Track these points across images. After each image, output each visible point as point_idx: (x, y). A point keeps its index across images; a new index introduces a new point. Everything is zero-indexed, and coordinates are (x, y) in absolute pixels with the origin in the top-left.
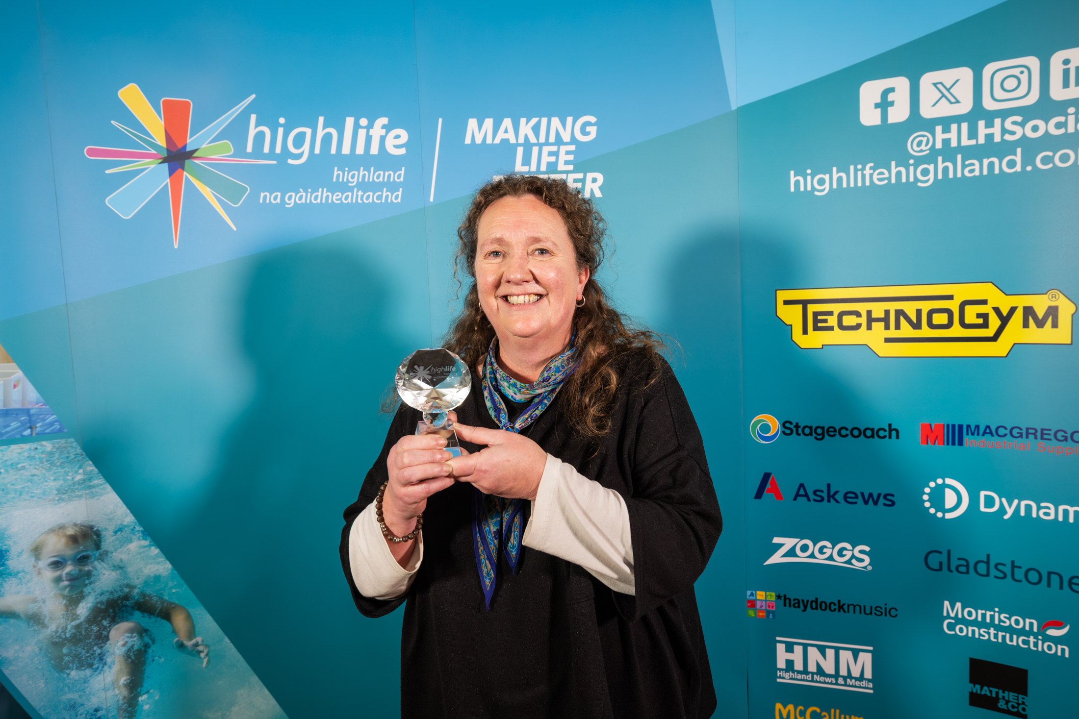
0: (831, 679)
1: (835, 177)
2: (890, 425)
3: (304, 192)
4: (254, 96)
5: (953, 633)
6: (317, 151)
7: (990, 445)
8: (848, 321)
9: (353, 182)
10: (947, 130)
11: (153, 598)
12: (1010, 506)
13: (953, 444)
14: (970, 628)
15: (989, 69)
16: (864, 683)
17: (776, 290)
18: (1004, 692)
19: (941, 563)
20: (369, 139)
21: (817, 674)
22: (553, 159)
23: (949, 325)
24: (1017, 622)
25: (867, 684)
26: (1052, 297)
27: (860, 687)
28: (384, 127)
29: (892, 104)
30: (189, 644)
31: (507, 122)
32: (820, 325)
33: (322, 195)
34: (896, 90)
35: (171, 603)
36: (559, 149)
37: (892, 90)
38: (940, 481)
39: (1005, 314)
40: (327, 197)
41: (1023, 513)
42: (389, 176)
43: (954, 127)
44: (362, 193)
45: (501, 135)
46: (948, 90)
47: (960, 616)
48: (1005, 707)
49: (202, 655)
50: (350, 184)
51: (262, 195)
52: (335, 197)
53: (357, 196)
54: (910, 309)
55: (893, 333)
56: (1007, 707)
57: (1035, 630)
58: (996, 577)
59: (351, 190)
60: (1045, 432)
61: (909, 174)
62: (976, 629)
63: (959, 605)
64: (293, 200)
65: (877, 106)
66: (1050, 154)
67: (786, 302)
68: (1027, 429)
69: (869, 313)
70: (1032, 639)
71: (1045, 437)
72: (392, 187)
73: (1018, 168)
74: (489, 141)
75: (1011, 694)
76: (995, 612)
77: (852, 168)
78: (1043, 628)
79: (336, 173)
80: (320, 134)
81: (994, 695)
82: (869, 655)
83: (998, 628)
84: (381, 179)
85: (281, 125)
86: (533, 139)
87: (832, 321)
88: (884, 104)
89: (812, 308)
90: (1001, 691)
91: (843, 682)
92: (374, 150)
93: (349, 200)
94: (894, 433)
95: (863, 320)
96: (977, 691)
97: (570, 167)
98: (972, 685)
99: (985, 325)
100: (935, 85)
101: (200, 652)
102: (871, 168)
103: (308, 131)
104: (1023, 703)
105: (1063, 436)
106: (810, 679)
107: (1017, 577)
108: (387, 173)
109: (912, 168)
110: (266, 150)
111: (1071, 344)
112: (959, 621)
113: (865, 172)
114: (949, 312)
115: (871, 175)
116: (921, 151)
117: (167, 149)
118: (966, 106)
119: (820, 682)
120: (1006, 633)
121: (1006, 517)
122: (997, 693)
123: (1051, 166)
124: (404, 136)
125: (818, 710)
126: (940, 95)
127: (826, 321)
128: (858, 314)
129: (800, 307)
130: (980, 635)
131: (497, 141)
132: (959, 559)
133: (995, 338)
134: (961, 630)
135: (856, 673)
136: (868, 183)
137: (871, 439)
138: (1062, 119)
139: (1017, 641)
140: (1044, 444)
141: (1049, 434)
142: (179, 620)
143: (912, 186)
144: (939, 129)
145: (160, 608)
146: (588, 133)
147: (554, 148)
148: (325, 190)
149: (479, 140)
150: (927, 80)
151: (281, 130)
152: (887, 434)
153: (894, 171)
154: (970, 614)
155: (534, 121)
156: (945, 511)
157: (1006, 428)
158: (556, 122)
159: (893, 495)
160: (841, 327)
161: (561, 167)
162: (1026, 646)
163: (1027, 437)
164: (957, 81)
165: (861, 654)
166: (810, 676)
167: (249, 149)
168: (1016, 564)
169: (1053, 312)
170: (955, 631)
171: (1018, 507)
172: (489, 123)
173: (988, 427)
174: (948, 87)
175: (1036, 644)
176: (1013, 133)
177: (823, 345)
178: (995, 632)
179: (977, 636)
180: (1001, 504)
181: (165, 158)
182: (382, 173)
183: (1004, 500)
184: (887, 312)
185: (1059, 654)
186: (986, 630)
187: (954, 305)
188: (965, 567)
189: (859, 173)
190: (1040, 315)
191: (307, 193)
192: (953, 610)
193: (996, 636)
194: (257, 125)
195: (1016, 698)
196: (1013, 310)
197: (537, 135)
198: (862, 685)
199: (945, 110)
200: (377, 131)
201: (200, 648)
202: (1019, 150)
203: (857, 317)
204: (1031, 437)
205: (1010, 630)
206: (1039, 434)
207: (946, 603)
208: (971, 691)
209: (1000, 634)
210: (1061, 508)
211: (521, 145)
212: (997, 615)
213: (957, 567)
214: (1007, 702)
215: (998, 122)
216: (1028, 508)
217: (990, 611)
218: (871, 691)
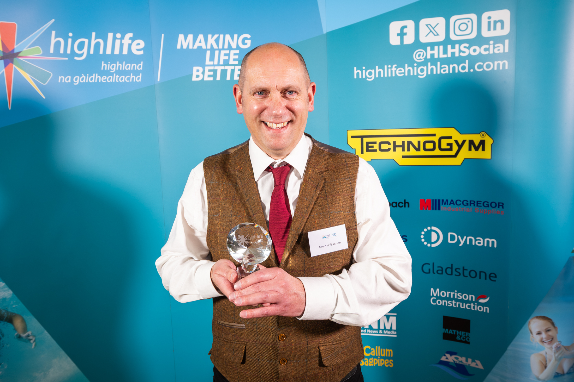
0: (376, 331)
1: (377, 71)
2: (405, 200)
3: (84, 76)
4: (53, 20)
5: (435, 304)
6: (92, 52)
7: (453, 210)
8: (384, 147)
9: (113, 70)
10: (432, 49)
11: (2, 311)
12: (462, 239)
13: (436, 209)
14: (443, 301)
15: (453, 19)
16: (392, 332)
17: (347, 130)
18: (459, 332)
19: (429, 270)
20: (122, 45)
21: (369, 329)
22: (227, 58)
23: (434, 149)
24: (465, 297)
25: (393, 332)
26: (482, 136)
27: (390, 334)
28: (130, 38)
29: (406, 34)
30: (24, 335)
31: (201, 37)
32: (370, 149)
33: (95, 78)
34: (408, 27)
35: (13, 313)
36: (230, 52)
37: (405, 27)
38: (429, 228)
39: (460, 143)
40: (98, 79)
41: (468, 243)
42: (134, 66)
43: (436, 48)
44: (118, 77)
45: (197, 44)
46: (433, 28)
47: (439, 295)
48: (459, 339)
49: (32, 341)
50: (111, 71)
51: (60, 78)
52: (102, 79)
53: (116, 78)
54: (415, 140)
55: (406, 153)
56: (461, 339)
57: (474, 300)
58: (456, 275)
59: (112, 74)
60: (479, 202)
61: (415, 71)
62: (446, 301)
63: (438, 290)
64: (78, 81)
65: (398, 35)
66: (482, 64)
67: (353, 137)
68: (471, 201)
69: (394, 143)
70: (472, 305)
71: (479, 205)
72: (136, 73)
73: (467, 70)
74: (191, 47)
75: (463, 332)
76: (455, 292)
77: (386, 66)
78: (478, 299)
79: (103, 65)
80: (93, 42)
81: (454, 333)
82: (395, 318)
83: (457, 300)
84: (129, 68)
85: (70, 37)
86: (215, 47)
87: (376, 147)
88: (402, 34)
89: (366, 140)
90: (458, 332)
91: (382, 333)
92: (125, 52)
93: (111, 81)
94: (407, 204)
95: (391, 146)
96: (446, 332)
97: (236, 63)
98: (444, 329)
99: (451, 149)
100: (427, 25)
101: (30, 340)
102: (395, 67)
103: (86, 41)
104: (468, 336)
105: (487, 205)
106: (365, 332)
107: (465, 275)
108: (133, 65)
109: (415, 68)
110: (62, 51)
111: (491, 159)
112: (438, 298)
113: (392, 69)
114: (434, 142)
115: (395, 71)
116: (420, 59)
117: (3, 52)
118: (442, 38)
119: (370, 333)
120: (460, 302)
121: (460, 245)
122: (456, 333)
123: (482, 70)
124: (142, 44)
125: (369, 347)
126: (429, 31)
127: (372, 147)
128: (389, 143)
129: (360, 139)
130: (448, 304)
131: (195, 47)
132: (438, 267)
133: (455, 156)
134: (439, 302)
135: (388, 327)
136: (394, 75)
137: (395, 208)
138: (487, 46)
139: (465, 306)
140: (478, 209)
141: (480, 204)
142: (18, 323)
143: (416, 77)
144: (429, 48)
145: (6, 317)
146: (246, 44)
147: (227, 52)
148: (97, 74)
149: (185, 47)
150: (423, 22)
151: (70, 40)
152: (403, 205)
153: (407, 69)
154: (443, 294)
155: (216, 36)
156: (431, 243)
157: (460, 201)
158: (228, 37)
159: (406, 236)
160: (381, 150)
161: (231, 62)
162: (469, 309)
163: (470, 205)
164: (438, 24)
165: (391, 318)
166: (365, 330)
167: (52, 51)
168: (465, 268)
169: (482, 143)
170: (436, 302)
171: (466, 240)
172: (190, 37)
173: (452, 200)
174: (433, 27)
175: (474, 307)
176: (464, 52)
177: (371, 159)
178: (455, 302)
179: (446, 305)
180: (458, 239)
181: (2, 57)
182: (130, 65)
183: (459, 237)
184: (403, 142)
185: (485, 311)
186: (451, 302)
187: (436, 139)
188: (441, 271)
189: (389, 70)
190: (477, 144)
191: (86, 76)
192: (435, 292)
193: (455, 304)
194: (56, 37)
195: (465, 334)
196: (464, 141)
197: (218, 44)
198: (391, 333)
199: (432, 39)
200: (126, 41)
201: (31, 338)
202: (467, 61)
203: (389, 144)
204: (472, 205)
205: (462, 301)
206: (476, 204)
207: (432, 289)
208: (443, 332)
209: (458, 303)
210: (486, 240)
211: (208, 50)
212: (456, 294)
213: (437, 271)
214: (461, 336)
215: (457, 46)
216: (471, 240)
217: (453, 292)
218: (396, 336)
